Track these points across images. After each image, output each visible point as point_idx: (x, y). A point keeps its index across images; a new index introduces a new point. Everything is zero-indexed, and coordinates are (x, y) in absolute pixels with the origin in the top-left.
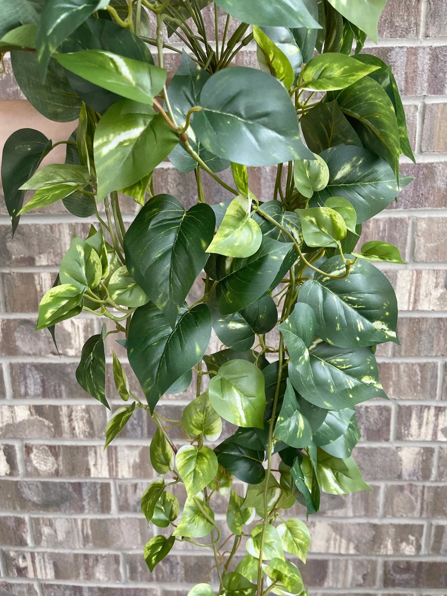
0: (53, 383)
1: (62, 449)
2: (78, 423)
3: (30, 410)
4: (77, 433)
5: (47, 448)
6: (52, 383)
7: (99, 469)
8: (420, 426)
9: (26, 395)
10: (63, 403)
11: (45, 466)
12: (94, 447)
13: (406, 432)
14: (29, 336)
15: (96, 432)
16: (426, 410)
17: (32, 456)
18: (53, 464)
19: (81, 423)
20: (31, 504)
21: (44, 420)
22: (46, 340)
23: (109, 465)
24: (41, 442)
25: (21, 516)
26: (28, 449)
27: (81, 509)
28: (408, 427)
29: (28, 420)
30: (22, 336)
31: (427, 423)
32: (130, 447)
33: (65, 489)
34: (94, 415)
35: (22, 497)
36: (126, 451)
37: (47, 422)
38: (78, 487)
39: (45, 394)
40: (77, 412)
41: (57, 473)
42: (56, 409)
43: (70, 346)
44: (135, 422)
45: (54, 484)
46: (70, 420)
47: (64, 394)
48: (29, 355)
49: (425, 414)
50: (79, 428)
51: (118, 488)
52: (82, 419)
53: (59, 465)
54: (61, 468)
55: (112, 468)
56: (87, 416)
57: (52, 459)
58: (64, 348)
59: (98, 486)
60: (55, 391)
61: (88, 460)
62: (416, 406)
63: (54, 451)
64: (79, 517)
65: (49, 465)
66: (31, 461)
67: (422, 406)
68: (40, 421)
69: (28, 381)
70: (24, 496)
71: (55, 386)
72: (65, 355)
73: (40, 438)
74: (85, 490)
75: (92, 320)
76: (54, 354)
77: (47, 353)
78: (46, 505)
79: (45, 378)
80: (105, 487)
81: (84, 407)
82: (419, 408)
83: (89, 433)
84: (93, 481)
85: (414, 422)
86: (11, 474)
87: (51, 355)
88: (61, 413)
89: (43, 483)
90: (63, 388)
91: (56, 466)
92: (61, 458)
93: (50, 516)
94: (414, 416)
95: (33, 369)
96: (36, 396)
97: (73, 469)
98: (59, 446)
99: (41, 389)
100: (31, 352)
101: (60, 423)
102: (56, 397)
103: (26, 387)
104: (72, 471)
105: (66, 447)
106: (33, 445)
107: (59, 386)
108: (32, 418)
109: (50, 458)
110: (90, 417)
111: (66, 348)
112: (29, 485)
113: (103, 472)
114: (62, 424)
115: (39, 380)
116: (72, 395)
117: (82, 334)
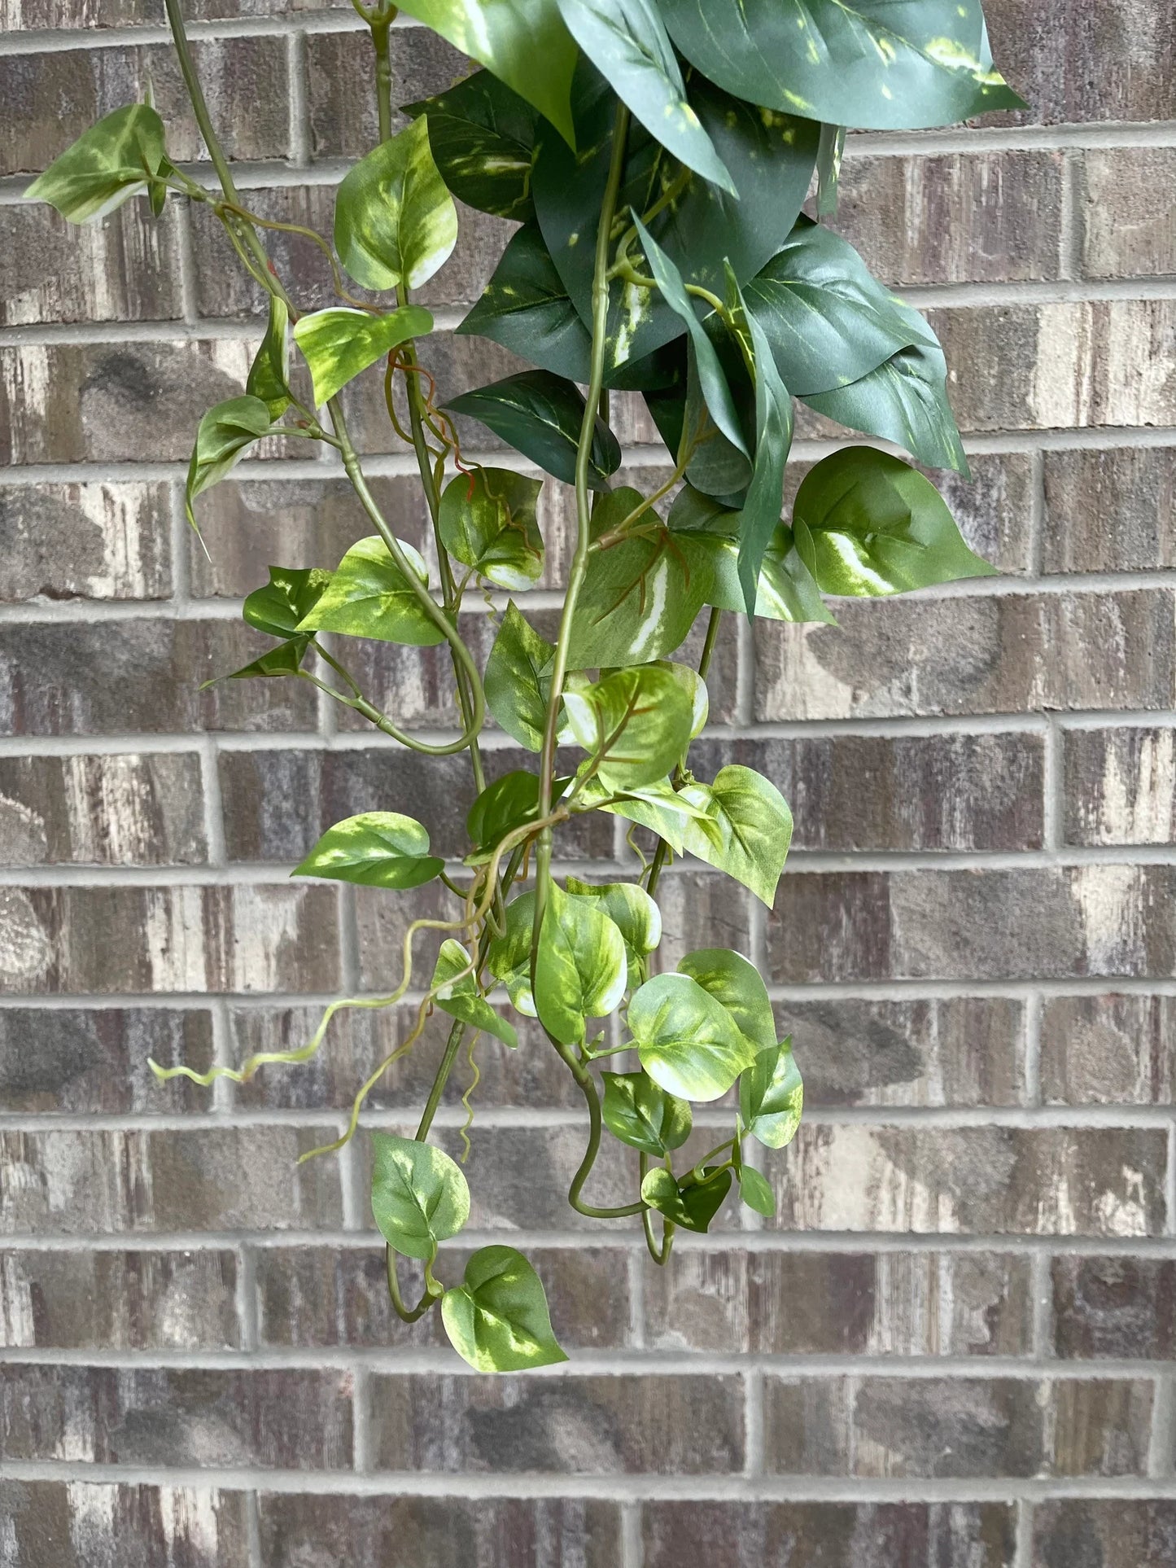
0: (46, 687)
1: (68, 901)
2: (117, 812)
4: (116, 847)
5: (23, 897)
6: (43, 687)
7: (178, 964)
8: (1132, 795)
10: (74, 749)
11: (19, 957)
12: (164, 890)
13: (1091, 817)
15: (172, 843)
16: (1147, 742)
18: (42, 952)
19: (126, 812)
21: (20, 806)
22: (31, 550)
23: (206, 948)
24: (9, 879)
27: (123, 1101)
28: (1097, 799)
31: (1153, 786)
32: (271, 891)
33: (78, 1031)
34: (164, 785)
36: (259, 905)
37: (26, 814)
38: (115, 1025)
39: (22, 724)
40: (114, 776)
41: (52, 982)
43: (100, 568)
44: (286, 806)
45: (45, 1016)
46: (96, 804)
47: (79, 721)
49: (1146, 757)
50: (120, 827)
51: (233, 1028)
52: (129, 801)
53: (58, 954)
54: (66, 962)
55: (217, 959)
56: (144, 789)
57: (38, 933)
58: (81, 575)
59: (174, 1023)
60: (53, 710)
61: (145, 934)
62: (1118, 732)
63: (44, 905)
64: (117, 1127)
65: (31, 953)
67: (1134, 730)
68: (7, 810)
71: (53, 697)
72: (85, 595)
73: (7, 867)
74: (135, 1033)
75: (162, 487)
76: (54, 595)
77: (31, 591)
78: (18, 1090)
79: (23, 671)
80: (197, 1025)
81: (135, 760)
82: (1127, 738)
83: (150, 846)
84: (160, 1004)
85: (1113, 784)
87: (42, 600)
88: (67, 780)
89: (11, 1016)
90: (76, 700)
91: (50, 957)
92: (65, 930)
93: (31, 1125)
94: (1112, 763)
97: (101, 965)
98: (59, 890)
99: (12, 708)
101: (66, 815)
102: (56, 733)
104: (98, 974)
105: (80, 891)
107: (65, 695)
109: (34, 932)
110: (152, 792)
111: (87, 575)
113: (190, 973)
114: (71, 818)
115: (7, 679)
116: (102, 723)
117: (133, 532)
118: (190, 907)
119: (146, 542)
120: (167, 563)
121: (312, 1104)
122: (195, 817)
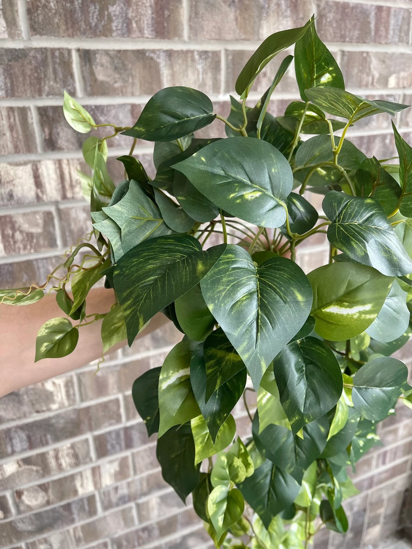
0: (38, 436)
1: (51, 485)
2: (64, 459)
3: (18, 463)
4: (64, 467)
5: (37, 488)
7: (86, 487)
9: (13, 452)
10: (49, 449)
11: (36, 500)
12: (80, 472)
14: (11, 405)
15: (81, 461)
17: (24, 498)
18: (44, 498)
19: (67, 459)
20: (26, 534)
22: (30, 404)
23: (93, 481)
24: (31, 484)
25: (18, 545)
26: (19, 494)
27: (73, 521)
29: (17, 472)
30: (5, 406)
32: (111, 462)
33: (57, 512)
34: (78, 448)
35: (17, 531)
36: (108, 466)
37: (34, 468)
38: (68, 507)
39: (31, 447)
40: (62, 451)
41: (48, 503)
42: (43, 456)
43: (53, 402)
44: (114, 442)
45: (47, 512)
46: (57, 459)
47: (50, 441)
48: (13, 420)
50: (66, 462)
51: (102, 495)
52: (68, 455)
53: (48, 496)
54: (52, 497)
55: (97, 482)
56: (72, 451)
57: (42, 494)
58: (47, 405)
59: (85, 500)
60: (41, 441)
61: (75, 484)
63: (44, 488)
64: (71, 528)
65: (40, 499)
66: (23, 502)
68: (29, 469)
69: (14, 441)
70: (19, 529)
71: (41, 438)
72: (49, 410)
73: (30, 481)
74: (74, 507)
75: (71, 377)
76: (38, 412)
77: (31, 413)
78: (40, 530)
79: (31, 434)
80: (91, 499)
81: (69, 445)
83: (75, 463)
84: (80, 497)
86: (5, 517)
87: (35, 415)
88: (48, 456)
89: (36, 515)
90: (48, 436)
91: (46, 498)
92: (50, 491)
93: (45, 535)
95: (18, 430)
96: (23, 450)
98: (48, 483)
99: (28, 444)
100: (14, 417)
101: (48, 464)
102: (43, 446)
103: (12, 446)
104: (62, 496)
105: (54, 482)
106: (24, 490)
107: (45, 436)
108: (21, 469)
109: (40, 494)
110: (75, 451)
111: (50, 405)
112: (22, 521)
113: (89, 488)
114: (51, 465)
115: (25, 437)
116: (57, 439)
117: (63, 390)
118: (88, 474)
119: (67, 392)
120: (74, 395)
121: (125, 502)
122: (88, 453)
